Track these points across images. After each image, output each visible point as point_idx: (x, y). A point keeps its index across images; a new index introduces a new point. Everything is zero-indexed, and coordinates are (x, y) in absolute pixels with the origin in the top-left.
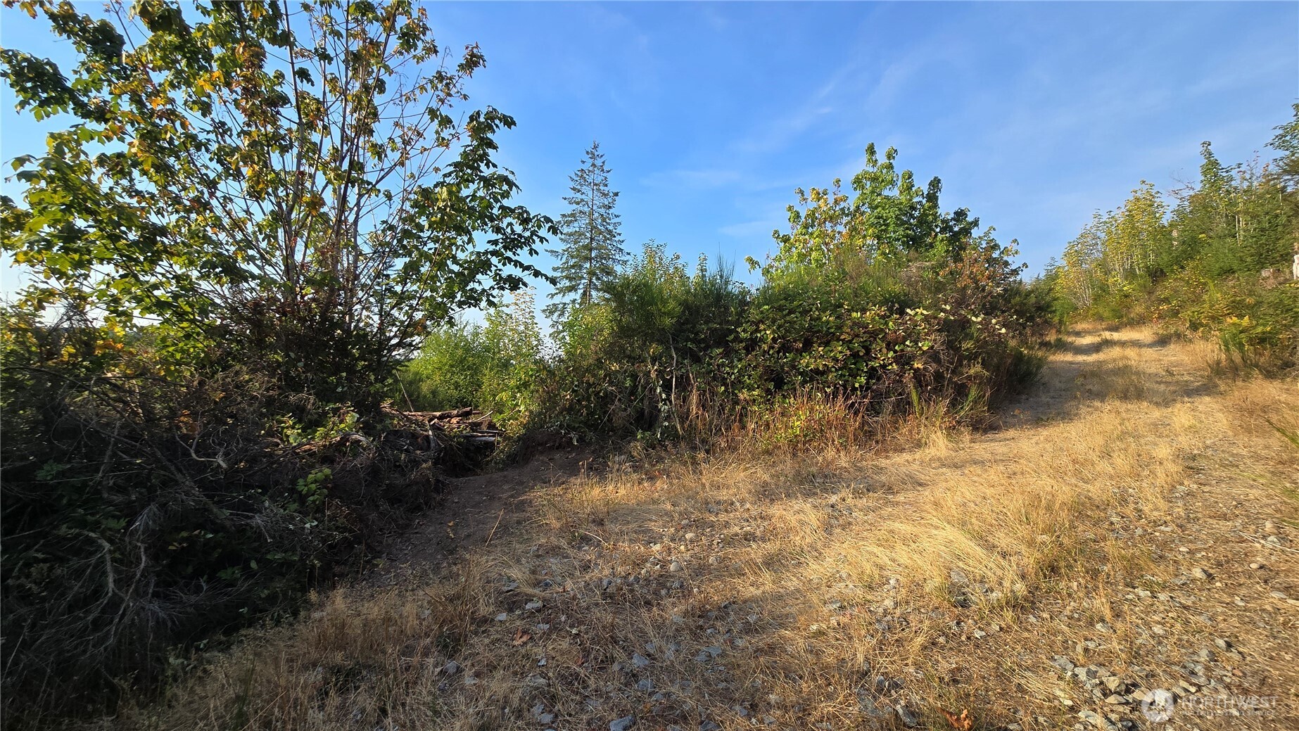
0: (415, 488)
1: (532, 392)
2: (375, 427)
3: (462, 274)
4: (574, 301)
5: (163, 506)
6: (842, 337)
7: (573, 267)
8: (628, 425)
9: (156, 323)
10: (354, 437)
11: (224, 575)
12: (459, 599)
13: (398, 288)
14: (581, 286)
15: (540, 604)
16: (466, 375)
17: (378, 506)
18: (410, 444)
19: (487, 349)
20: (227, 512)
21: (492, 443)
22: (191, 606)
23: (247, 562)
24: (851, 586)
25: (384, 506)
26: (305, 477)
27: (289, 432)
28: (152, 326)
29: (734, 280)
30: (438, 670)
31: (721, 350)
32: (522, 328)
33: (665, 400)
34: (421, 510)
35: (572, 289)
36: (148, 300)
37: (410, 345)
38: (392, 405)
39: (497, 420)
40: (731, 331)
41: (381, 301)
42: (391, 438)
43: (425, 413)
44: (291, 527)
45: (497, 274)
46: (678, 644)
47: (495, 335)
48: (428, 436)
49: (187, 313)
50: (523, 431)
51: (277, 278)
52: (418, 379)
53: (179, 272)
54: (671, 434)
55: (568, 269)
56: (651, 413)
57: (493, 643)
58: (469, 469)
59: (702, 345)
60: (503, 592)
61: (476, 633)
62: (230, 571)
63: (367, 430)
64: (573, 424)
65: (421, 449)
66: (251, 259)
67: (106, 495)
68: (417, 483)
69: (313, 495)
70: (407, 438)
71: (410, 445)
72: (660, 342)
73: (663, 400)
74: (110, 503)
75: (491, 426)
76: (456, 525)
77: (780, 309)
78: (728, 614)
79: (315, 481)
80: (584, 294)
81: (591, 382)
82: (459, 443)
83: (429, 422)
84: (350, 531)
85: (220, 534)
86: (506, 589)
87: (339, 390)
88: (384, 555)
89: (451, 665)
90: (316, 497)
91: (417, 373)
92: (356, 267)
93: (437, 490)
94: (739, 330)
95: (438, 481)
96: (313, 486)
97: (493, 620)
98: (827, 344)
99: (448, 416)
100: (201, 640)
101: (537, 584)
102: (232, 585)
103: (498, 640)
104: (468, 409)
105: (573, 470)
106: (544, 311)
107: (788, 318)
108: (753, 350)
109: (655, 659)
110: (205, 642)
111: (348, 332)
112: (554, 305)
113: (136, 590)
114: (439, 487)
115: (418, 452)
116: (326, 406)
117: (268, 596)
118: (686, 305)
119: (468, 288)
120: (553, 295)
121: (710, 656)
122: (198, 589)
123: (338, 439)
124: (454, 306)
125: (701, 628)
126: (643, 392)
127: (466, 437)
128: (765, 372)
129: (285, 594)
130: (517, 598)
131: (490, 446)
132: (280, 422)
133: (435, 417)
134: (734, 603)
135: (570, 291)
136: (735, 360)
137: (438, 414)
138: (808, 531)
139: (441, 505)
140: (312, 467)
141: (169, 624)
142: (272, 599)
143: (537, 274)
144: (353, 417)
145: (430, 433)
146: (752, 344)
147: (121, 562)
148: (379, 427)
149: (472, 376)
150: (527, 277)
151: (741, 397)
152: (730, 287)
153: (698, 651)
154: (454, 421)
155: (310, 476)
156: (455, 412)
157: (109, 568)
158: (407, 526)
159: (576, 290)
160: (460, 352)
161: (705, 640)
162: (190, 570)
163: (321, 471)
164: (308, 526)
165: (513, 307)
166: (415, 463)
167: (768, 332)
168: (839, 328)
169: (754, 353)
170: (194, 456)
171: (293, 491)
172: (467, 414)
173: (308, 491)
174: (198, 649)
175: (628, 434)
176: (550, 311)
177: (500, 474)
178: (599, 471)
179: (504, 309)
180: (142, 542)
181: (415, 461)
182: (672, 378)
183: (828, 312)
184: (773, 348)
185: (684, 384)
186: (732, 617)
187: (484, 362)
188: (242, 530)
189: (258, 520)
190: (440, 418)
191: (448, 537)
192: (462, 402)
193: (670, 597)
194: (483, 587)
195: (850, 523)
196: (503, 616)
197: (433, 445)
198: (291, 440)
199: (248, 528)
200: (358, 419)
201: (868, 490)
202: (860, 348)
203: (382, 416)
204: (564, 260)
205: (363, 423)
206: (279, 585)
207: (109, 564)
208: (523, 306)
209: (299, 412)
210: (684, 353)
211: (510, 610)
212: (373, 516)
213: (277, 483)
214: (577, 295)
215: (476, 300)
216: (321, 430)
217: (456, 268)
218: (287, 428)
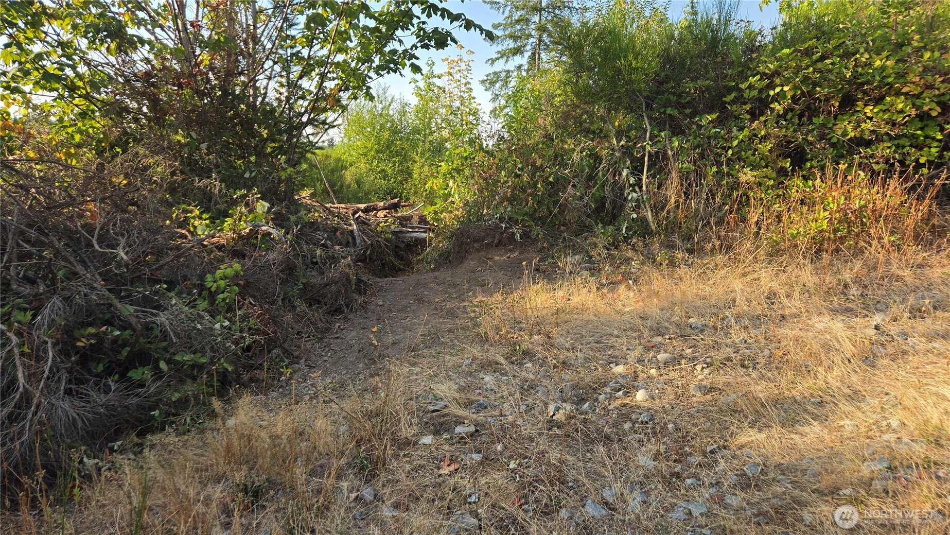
0: (333, 288)
1: (467, 179)
2: (289, 219)
3: (377, 29)
4: (519, 68)
5: (67, 300)
6: (905, 90)
7: (518, 22)
8: (584, 218)
9: (49, 99)
10: (264, 228)
11: (135, 374)
12: (377, 415)
13: (305, 53)
14: (529, 47)
15: (472, 429)
16: (394, 163)
17: (294, 307)
18: (329, 238)
19: (416, 131)
20: (132, 309)
21: (424, 240)
22: (102, 406)
23: (157, 361)
24: (906, 439)
25: (302, 307)
26: (213, 273)
27: (197, 223)
28: (46, 103)
29: (738, 18)
30: (353, 495)
31: (714, 116)
32: (457, 104)
33: (633, 186)
34: (342, 312)
35: (518, 51)
36: (36, 73)
37: (324, 123)
38: (313, 196)
39: (428, 212)
40: (729, 90)
41: (287, 68)
42: (307, 231)
43: (349, 205)
44: (199, 326)
45: (420, 29)
46: (647, 494)
47: (424, 112)
48: (352, 232)
49: (79, 88)
50: (456, 225)
51: (171, 44)
52: (341, 166)
53: (65, 39)
54: (643, 230)
55: (512, 25)
56: (614, 202)
57: (417, 469)
58: (400, 270)
59: (688, 111)
60: (429, 411)
61: (396, 457)
62: (140, 370)
63: (279, 221)
64: (516, 217)
65: (340, 244)
66: (139, 23)
67: (15, 287)
68: (336, 283)
69: (223, 292)
70: (324, 230)
71: (327, 239)
72: (629, 109)
73: (630, 185)
74: (18, 295)
75: (423, 220)
76: (379, 331)
77: (808, 53)
78: (716, 461)
79: (225, 277)
80: (533, 58)
81: (538, 164)
82: (387, 240)
83: (353, 215)
84: (265, 333)
85: (128, 332)
86: (431, 408)
87: (247, 175)
88: (303, 361)
89: (367, 493)
90: (226, 294)
91: (339, 159)
92: (255, 28)
93: (359, 291)
94: (743, 86)
95: (359, 281)
96: (222, 283)
97: (416, 443)
98: (879, 100)
99: (375, 209)
100: (115, 440)
101: (468, 404)
102: (142, 386)
103: (421, 467)
104: (396, 200)
105: (514, 272)
106: (483, 82)
107: (819, 65)
108: (762, 114)
109: (614, 509)
110: (119, 443)
111: (252, 106)
112: (495, 73)
113: (47, 386)
114: (361, 287)
115: (337, 247)
116: (235, 193)
117: (179, 400)
118: (667, 58)
119: (387, 49)
120: (493, 61)
121: (690, 514)
122: (107, 390)
123: (247, 231)
124: (372, 74)
125: (678, 475)
126: (604, 175)
127: (394, 233)
128: (779, 145)
129: (196, 397)
130: (442, 419)
131: (422, 242)
132: (185, 211)
133: (359, 210)
134: (725, 447)
135: (515, 54)
136: (735, 129)
137: (362, 206)
138: (838, 359)
139: (364, 308)
140: (221, 261)
141: (80, 424)
142: (183, 403)
143: (469, 25)
144: (264, 206)
145: (355, 227)
146: (760, 106)
147: (29, 356)
148: (293, 218)
149: (401, 163)
150: (456, 30)
151: (743, 178)
152: (732, 28)
153: (673, 506)
154: (381, 214)
155: (218, 272)
156: (382, 204)
157: (18, 362)
158: (328, 330)
159: (522, 53)
160: (386, 135)
161: (683, 491)
162: (101, 368)
163: (231, 266)
164: (217, 326)
165: (446, 78)
166: (334, 259)
167: (786, 88)
168: (901, 75)
169: (762, 119)
170: (97, 247)
171: (202, 287)
172: (395, 207)
173: (218, 287)
174: (112, 450)
175: (583, 229)
176: (490, 82)
177: (431, 274)
178: (549, 274)
179: (436, 80)
180: (51, 337)
181: (333, 257)
182: (644, 155)
183: (885, 54)
184: (792, 110)
185: (659, 162)
186: (722, 465)
187: (414, 146)
188: (148, 328)
189: (162, 318)
190: (366, 211)
191: (371, 344)
192: (390, 193)
193: (636, 432)
194: (405, 405)
195: (904, 353)
196: (427, 440)
197: (358, 241)
198: (200, 232)
199: (155, 326)
200: (269, 209)
201: (935, 308)
202: (934, 105)
203: (296, 206)
204: (507, 13)
205: (274, 213)
206: (190, 388)
207: (17, 357)
208: (457, 77)
209: (206, 201)
210: (660, 124)
211: (436, 433)
212: (289, 316)
213: (185, 278)
214: (523, 60)
215: (396, 64)
216: (229, 221)
217: (372, 23)
218: (194, 218)
